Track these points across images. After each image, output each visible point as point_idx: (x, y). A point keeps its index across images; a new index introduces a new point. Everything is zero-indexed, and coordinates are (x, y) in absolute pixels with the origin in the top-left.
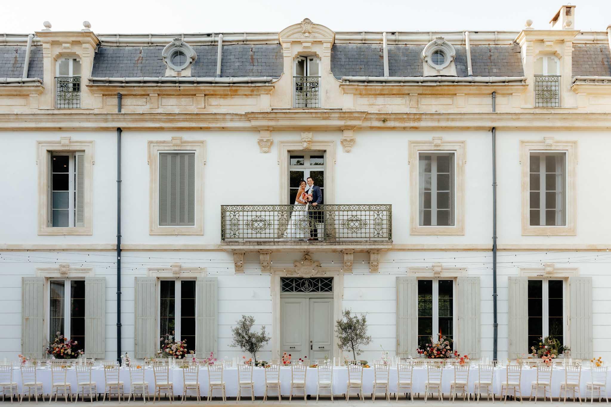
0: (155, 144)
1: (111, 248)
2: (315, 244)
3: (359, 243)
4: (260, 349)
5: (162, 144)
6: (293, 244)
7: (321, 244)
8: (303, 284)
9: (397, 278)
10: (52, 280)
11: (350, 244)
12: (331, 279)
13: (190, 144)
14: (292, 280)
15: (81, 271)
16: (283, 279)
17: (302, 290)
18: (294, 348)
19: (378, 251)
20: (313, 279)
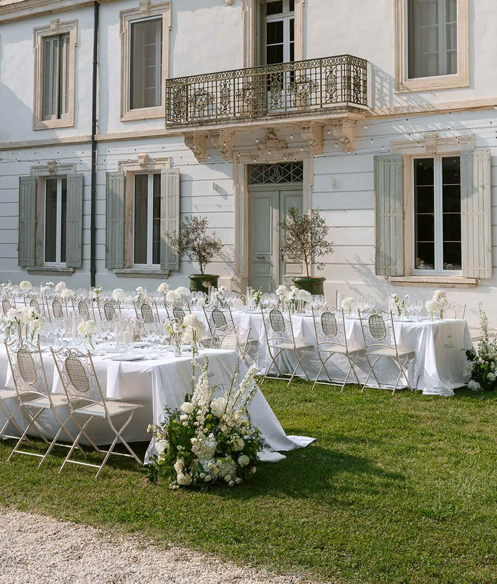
0: (126, 14)
1: (87, 139)
2: (259, 119)
3: (308, 114)
4: (212, 259)
5: (132, 13)
6: (236, 121)
7: (265, 118)
8: (272, 171)
9: (375, 158)
10: (48, 178)
11: (298, 115)
12: (300, 164)
13: (156, 9)
14: (261, 167)
15: (65, 168)
16: (250, 167)
17: (271, 180)
18: (264, 258)
19: (340, 121)
20: (282, 165)
